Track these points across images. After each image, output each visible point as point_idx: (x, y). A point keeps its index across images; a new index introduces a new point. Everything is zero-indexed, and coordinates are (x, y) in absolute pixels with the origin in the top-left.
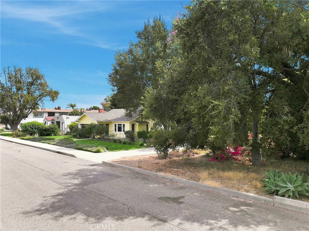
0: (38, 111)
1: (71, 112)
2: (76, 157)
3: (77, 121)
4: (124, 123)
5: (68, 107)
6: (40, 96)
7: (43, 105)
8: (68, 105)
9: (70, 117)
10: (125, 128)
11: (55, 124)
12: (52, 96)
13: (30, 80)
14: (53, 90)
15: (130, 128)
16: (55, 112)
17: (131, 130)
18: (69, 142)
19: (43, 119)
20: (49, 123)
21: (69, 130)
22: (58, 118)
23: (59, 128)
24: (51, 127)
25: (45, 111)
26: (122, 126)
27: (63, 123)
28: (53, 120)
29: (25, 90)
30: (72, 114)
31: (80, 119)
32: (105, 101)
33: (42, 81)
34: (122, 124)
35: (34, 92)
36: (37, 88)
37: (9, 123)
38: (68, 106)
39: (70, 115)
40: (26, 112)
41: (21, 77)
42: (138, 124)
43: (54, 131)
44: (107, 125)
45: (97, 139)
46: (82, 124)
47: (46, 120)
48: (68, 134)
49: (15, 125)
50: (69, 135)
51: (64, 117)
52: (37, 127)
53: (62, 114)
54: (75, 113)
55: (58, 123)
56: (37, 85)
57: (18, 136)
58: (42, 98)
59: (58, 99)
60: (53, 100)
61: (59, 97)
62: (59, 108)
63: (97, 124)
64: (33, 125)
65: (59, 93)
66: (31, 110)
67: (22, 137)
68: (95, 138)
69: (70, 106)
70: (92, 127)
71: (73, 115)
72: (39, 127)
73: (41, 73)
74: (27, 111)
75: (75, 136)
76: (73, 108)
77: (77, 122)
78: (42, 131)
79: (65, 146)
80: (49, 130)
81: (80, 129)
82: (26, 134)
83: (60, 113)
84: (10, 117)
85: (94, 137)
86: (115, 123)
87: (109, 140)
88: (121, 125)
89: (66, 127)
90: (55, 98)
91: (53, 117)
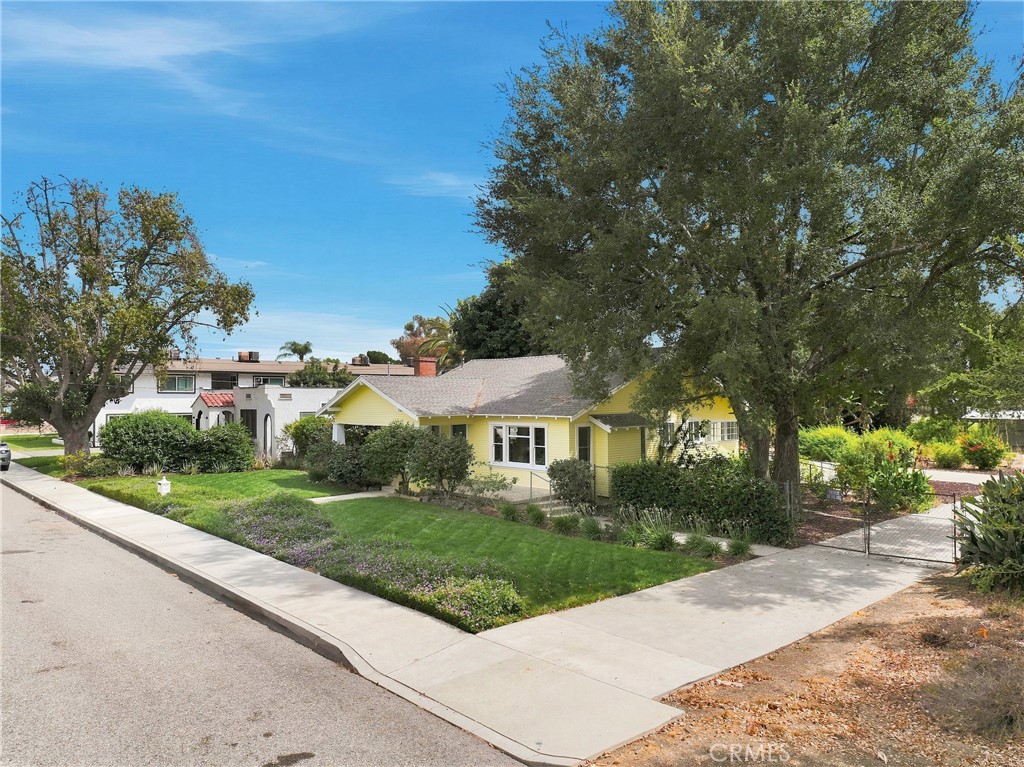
0: (171, 368)
1: (299, 374)
2: (354, 670)
3: (326, 412)
4: (540, 425)
5: (285, 355)
6: (177, 305)
7: (192, 345)
8: (282, 348)
9: (295, 392)
10: (546, 447)
11: (238, 418)
12: (223, 306)
13: (140, 244)
14: (230, 284)
15: (572, 448)
16: (238, 373)
17: (577, 456)
18: (300, 522)
19: (191, 399)
20: (212, 419)
21: (290, 445)
22: (248, 396)
23: (254, 435)
24: (220, 434)
25: (197, 368)
26: (532, 437)
27: (267, 415)
28: (231, 404)
29: (116, 284)
30: (301, 380)
31: (339, 404)
32: (409, 332)
33: (186, 244)
34: (532, 426)
35: (154, 292)
36: (166, 275)
37: (53, 416)
38: (283, 352)
39: (295, 384)
40: (121, 371)
41: (98, 228)
42: (607, 428)
43: (232, 453)
44: (459, 430)
45: (418, 495)
46: (347, 427)
47: (201, 406)
48: (287, 462)
49: (75, 427)
50: (292, 468)
51: (272, 391)
52: (163, 437)
53: (265, 381)
54: (312, 374)
55: (249, 417)
56: (167, 264)
57: (82, 474)
58: (187, 318)
59: (247, 320)
60: (227, 323)
61: (251, 313)
62: (252, 358)
63: (417, 426)
64: (147, 425)
65: (253, 296)
66: (139, 364)
67: (97, 483)
68: (412, 494)
69: (290, 352)
70: (400, 441)
71: (307, 385)
72: (170, 434)
73: (180, 213)
74: (124, 369)
75: (318, 480)
76: (301, 358)
77: (326, 416)
78: (182, 450)
79: (281, 552)
80: (210, 449)
81: (340, 448)
82: (115, 467)
83: (255, 375)
84: (55, 395)
85: (405, 484)
86: (498, 424)
87: (481, 503)
88: (523, 431)
89: (279, 433)
90: (236, 315)
91: (230, 392)
